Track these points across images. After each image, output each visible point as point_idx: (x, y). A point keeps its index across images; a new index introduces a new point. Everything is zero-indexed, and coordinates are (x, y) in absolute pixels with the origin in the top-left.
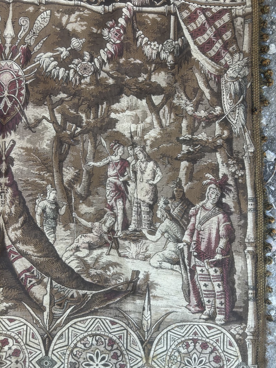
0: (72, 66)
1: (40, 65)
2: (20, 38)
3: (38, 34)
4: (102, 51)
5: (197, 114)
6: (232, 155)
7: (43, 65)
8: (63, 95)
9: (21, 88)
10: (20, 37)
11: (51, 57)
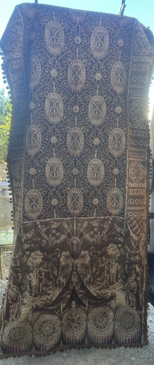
0: (95, 237)
1: (85, 238)
3: (84, 229)
4: (104, 232)
5: (131, 252)
6: (141, 265)
9: (79, 246)
10: (78, 229)
11: (89, 235)
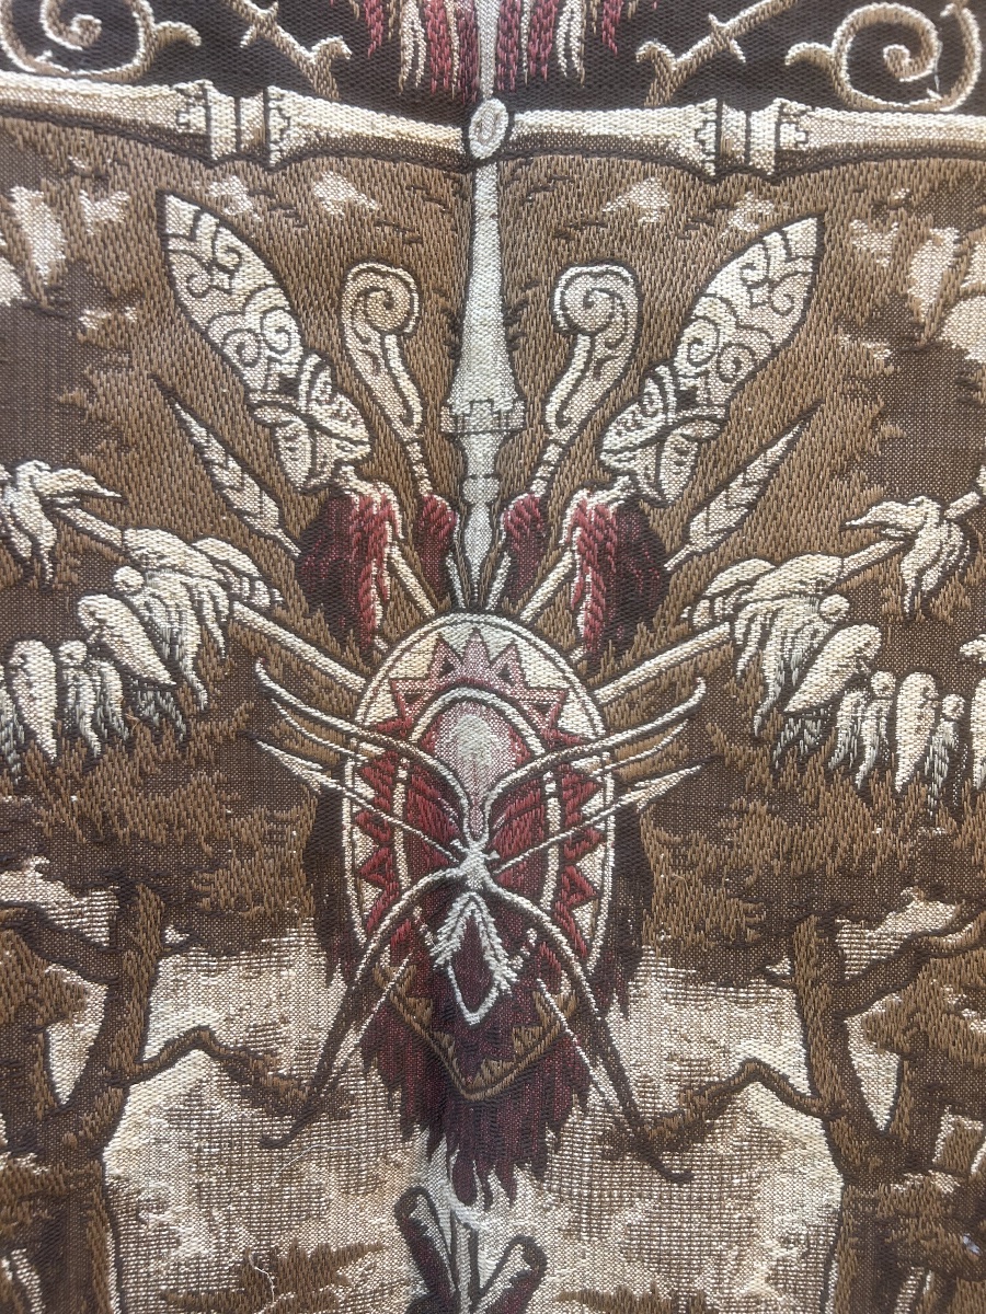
1: (739, 650)
2: (564, 435)
3: (720, 413)
7: (757, 659)
8: (923, 915)
9: (578, 838)
10: (561, 423)
11: (829, 592)
